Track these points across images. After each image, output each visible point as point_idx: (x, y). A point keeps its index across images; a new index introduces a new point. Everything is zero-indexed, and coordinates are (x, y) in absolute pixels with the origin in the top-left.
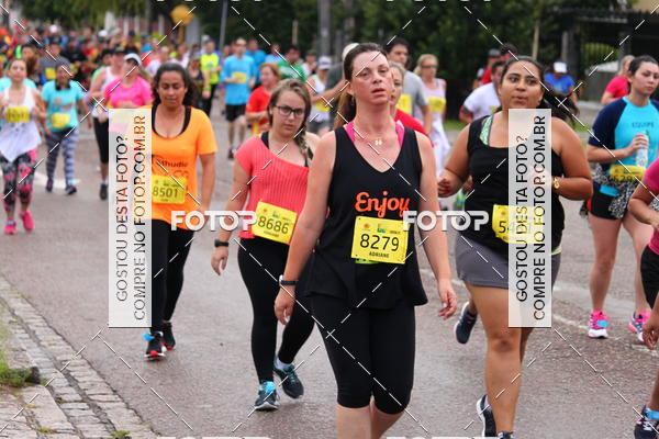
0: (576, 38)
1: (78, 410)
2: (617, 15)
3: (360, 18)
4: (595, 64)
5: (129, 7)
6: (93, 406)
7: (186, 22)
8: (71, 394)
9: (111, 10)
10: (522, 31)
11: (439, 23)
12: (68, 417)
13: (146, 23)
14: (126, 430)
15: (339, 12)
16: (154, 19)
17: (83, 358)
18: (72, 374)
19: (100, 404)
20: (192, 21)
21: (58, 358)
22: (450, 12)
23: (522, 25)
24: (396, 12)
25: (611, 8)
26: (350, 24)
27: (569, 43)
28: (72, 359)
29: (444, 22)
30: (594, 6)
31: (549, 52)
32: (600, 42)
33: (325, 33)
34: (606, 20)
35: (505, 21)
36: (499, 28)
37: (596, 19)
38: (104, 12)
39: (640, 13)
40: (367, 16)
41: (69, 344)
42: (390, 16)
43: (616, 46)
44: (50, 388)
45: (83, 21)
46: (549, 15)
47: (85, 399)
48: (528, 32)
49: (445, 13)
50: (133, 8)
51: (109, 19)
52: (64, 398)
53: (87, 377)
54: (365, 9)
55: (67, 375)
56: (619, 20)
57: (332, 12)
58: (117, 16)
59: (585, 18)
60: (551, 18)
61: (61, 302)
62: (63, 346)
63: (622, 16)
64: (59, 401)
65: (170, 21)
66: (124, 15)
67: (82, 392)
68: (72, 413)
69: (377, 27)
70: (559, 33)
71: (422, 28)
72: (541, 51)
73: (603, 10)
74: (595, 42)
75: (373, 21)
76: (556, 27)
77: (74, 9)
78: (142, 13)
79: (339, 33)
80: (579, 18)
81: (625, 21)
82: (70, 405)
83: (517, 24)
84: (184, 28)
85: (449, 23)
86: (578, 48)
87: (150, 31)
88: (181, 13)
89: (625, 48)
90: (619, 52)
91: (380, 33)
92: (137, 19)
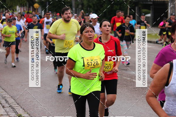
1: (8, 109)
3: (83, 5)
5: (22, 4)
6: (13, 108)
7: (38, 8)
8: (6, 105)
9: (18, 5)
11: (103, 5)
13: (27, 8)
14: (21, 114)
15: (77, 3)
16: (29, 7)
17: (10, 96)
18: (7, 100)
19: (14, 107)
20: (39, 7)
21: (3, 96)
22: (106, 2)
26: (80, 6)
27: (138, 9)
28: (7, 96)
32: (146, 9)
33: (74, 9)
34: (147, 3)
35: (120, 4)
36: (119, 6)
37: (144, 3)
38: (16, 6)
40: (85, 4)
41: (6, 92)
42: (91, 4)
43: (150, 10)
44: (1, 104)
47: (10, 106)
48: (126, 7)
50: (24, 4)
51: (18, 8)
52: (5, 106)
53: (11, 101)
54: (84, 2)
55: (6, 100)
56: (150, 3)
57: (75, 4)
58: (20, 7)
59: (141, 3)
61: (4, 81)
62: (5, 93)
64: (3, 107)
65: (33, 7)
66: (21, 7)
68: (7, 110)
69: (88, 7)
70: (135, 7)
71: (99, 7)
74: (144, 9)
76: (134, 5)
77: (8, 5)
78: (26, 6)
79: (78, 9)
81: (152, 3)
82: (6, 108)
84: (37, 9)
85: (106, 5)
87: (28, 10)
88: (36, 5)
89: (152, 10)
90: (151, 11)
91: (89, 9)
92: (25, 7)
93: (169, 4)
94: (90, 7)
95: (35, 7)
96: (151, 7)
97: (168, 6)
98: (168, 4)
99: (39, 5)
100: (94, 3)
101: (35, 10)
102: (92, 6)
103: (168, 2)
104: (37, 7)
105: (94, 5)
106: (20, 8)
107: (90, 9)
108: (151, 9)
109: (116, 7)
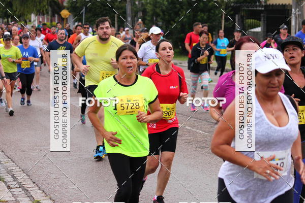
0: (242, 17)
1: (17, 192)
2: (259, 6)
3: (144, 12)
4: (251, 29)
5: (41, 11)
6: (25, 190)
7: (67, 17)
8: (14, 184)
9: (34, 13)
10: (217, 15)
11: (180, 13)
12: (13, 195)
13: (49, 17)
14: (39, 200)
15: (135, 9)
16: (53, 16)
17: (20, 168)
18: (15, 176)
19: (27, 189)
20: (70, 15)
21: (9, 169)
22: (185, 7)
23: (217, 12)
24: (160, 9)
25: (258, 4)
26: (140, 14)
27: (239, 19)
28: (15, 169)
29: (182, 13)
30: (249, 3)
31: (230, 23)
32: (253, 19)
33: (129, 19)
34: (255, 9)
35: (209, 11)
36: (207, 14)
37: (250, 8)
38: (31, 14)
39: (270, 4)
40: (147, 10)
41: (14, 162)
42: (158, 10)
43: (260, 20)
44: (5, 182)
45: (21, 18)
46: (229, 7)
47: (21, 186)
48: (220, 15)
49: (182, 8)
50: (43, 11)
51: (33, 17)
52: (12, 186)
53: (21, 176)
54: (147, 7)
55: (13, 176)
56: (260, 9)
57: (132, 9)
58: (36, 15)
59: (245, 8)
60: (230, 8)
61: (11, 144)
62: (11, 163)
63: (262, 6)
64: (9, 188)
65: (60, 15)
66: (40, 15)
67: (19, 184)
68: (15, 193)
69: (153, 15)
70: (234, 15)
71: (172, 15)
72: (226, 24)
73: (253, 4)
74: (250, 19)
75: (150, 13)
76: (232, 12)
77: (17, 12)
78: (47, 13)
79: (136, 19)
80: (243, 8)
81: (263, 9)
82: (14, 190)
83: (215, 12)
84: (67, 19)
86: (243, 22)
87: (51, 21)
88: (65, 13)
89: (264, 21)
90: (261, 23)
91: (155, 18)
92: (45, 16)
93: (293, 10)
94: (158, 15)
95: (63, 16)
96: (262, 15)
97: (291, 13)
98: (291, 10)
99: (70, 12)
100: (164, 8)
101: (62, 20)
102: (161, 14)
103: (291, 6)
104: (65, 16)
105: (163, 12)
106: (37, 18)
107: (156, 20)
108: (262, 19)
109: (203, 15)
